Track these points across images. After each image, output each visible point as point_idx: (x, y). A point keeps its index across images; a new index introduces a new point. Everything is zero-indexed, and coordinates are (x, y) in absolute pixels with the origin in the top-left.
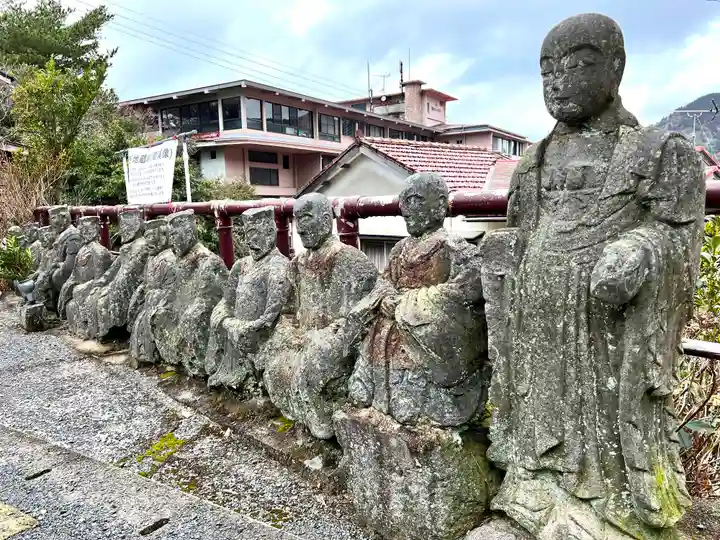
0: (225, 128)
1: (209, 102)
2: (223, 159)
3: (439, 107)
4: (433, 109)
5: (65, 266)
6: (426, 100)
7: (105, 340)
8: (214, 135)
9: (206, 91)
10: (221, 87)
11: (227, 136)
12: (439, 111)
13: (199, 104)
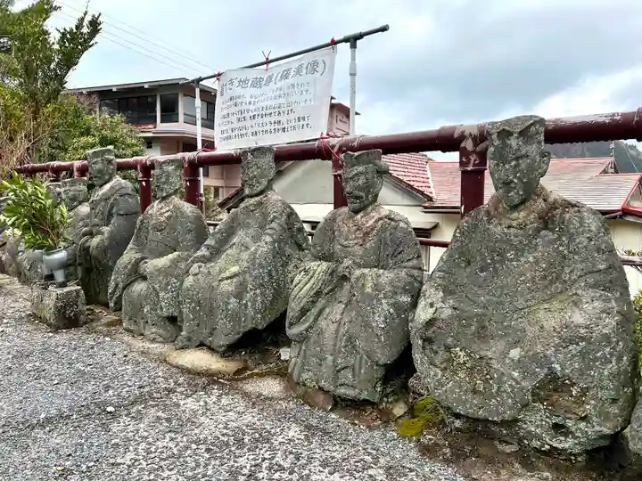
0: (162, 122)
1: (147, 97)
2: (159, 149)
3: (345, 119)
4: (340, 120)
5: (111, 232)
6: (335, 113)
7: (230, 351)
8: (151, 126)
9: (146, 86)
10: (161, 83)
11: (163, 127)
12: (345, 122)
13: (138, 98)
